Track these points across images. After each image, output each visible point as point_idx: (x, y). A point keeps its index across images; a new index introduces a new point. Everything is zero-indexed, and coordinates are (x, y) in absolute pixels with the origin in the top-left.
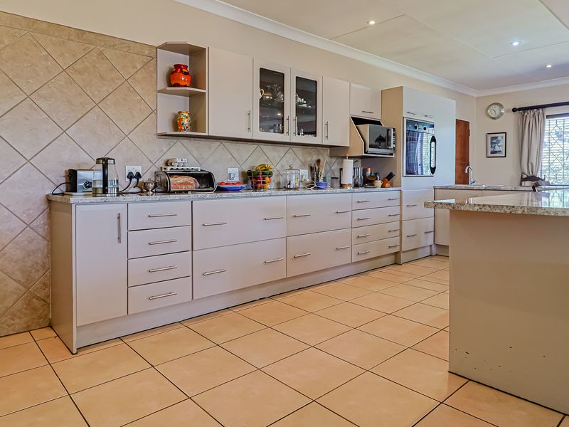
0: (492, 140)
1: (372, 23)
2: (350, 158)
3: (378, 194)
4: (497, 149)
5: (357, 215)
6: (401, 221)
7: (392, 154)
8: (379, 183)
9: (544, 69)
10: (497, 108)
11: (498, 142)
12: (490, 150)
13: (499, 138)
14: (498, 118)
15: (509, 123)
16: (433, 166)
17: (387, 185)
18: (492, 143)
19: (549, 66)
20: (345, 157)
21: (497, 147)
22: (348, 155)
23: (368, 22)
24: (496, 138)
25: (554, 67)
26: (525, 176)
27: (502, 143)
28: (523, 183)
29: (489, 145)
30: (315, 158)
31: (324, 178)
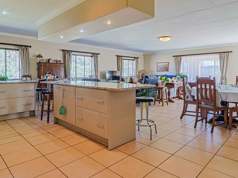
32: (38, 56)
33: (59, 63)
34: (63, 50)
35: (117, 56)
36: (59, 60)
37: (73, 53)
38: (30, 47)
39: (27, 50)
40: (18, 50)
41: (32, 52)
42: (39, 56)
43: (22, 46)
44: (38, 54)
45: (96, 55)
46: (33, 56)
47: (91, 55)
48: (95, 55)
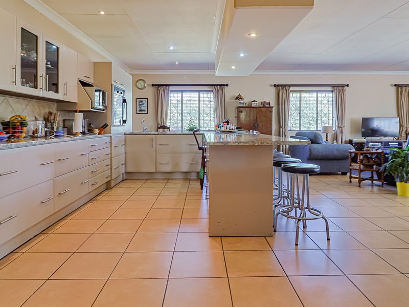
0: (139, 103)
1: (102, 13)
2: (80, 112)
3: (97, 140)
4: (143, 108)
5: (92, 155)
6: (111, 158)
7: (104, 110)
8: (97, 131)
9: (174, 64)
10: (142, 82)
11: (143, 104)
12: (138, 109)
13: (144, 102)
14: (142, 89)
15: (149, 93)
16: (124, 119)
17: (102, 132)
18: (140, 105)
19: (177, 63)
20: (76, 112)
21: (142, 107)
22: (79, 109)
23: (99, 12)
24: (142, 101)
25: (180, 64)
26: (159, 126)
27: (145, 105)
28: (159, 130)
29: (138, 106)
30: (47, 111)
31: (57, 127)
32: (237, 98)
33: (268, 107)
34: (275, 86)
35: (395, 85)
36: (268, 102)
37: (292, 88)
38: (227, 85)
39: (222, 90)
40: (212, 91)
41: (230, 93)
42: (239, 98)
43: (217, 85)
44: (237, 95)
45: (340, 88)
46: (231, 99)
47: (330, 89)
48: (338, 89)
